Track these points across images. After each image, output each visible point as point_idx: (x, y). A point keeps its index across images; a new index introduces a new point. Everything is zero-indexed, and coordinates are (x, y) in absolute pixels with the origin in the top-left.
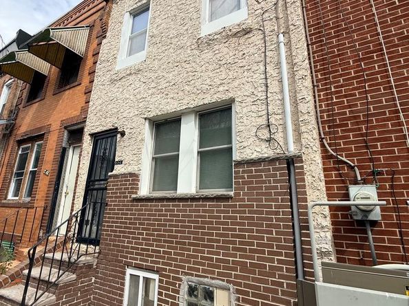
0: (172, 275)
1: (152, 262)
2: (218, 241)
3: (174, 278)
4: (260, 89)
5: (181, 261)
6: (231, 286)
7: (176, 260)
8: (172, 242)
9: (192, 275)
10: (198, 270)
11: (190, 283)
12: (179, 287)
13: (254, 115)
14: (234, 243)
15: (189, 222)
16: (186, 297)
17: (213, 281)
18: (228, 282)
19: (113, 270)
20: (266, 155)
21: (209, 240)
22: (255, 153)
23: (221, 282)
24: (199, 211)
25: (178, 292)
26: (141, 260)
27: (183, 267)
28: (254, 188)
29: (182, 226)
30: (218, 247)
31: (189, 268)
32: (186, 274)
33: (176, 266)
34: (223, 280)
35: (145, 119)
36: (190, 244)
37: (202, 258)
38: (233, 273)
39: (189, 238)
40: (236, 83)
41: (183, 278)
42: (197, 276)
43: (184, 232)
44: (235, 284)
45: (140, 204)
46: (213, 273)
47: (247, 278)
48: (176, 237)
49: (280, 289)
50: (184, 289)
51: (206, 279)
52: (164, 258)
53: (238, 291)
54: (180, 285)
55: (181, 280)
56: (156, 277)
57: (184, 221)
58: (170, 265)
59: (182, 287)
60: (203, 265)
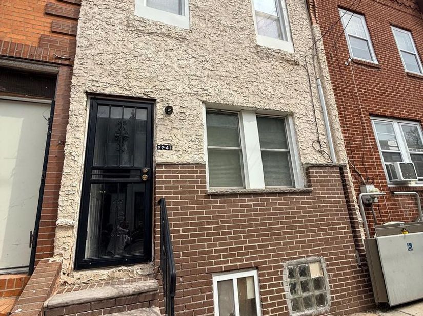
0: (272, 265)
1: (247, 259)
2: (307, 227)
3: (275, 267)
4: (310, 113)
5: (279, 250)
6: (322, 258)
7: (273, 250)
8: (267, 235)
9: (291, 259)
10: (295, 253)
11: (289, 267)
12: (281, 274)
13: (309, 131)
14: (318, 226)
15: (280, 214)
16: (289, 280)
17: (309, 259)
18: (319, 255)
19: (191, 286)
20: (321, 162)
21: (300, 227)
22: (314, 160)
23: (314, 257)
24: (287, 204)
25: (281, 278)
26: (232, 261)
27: (282, 255)
28: (324, 185)
29: (274, 219)
30: (307, 231)
31: (288, 254)
32: (286, 260)
33: (274, 256)
34: (315, 256)
35: (203, 102)
36: (285, 233)
37: (297, 242)
38: (321, 248)
39: (282, 228)
40: (294, 101)
41: (284, 264)
42: (295, 258)
43: (278, 223)
44: (324, 255)
45: (219, 200)
46: (307, 252)
47: (330, 249)
48: (271, 229)
49: (348, 250)
50: (286, 273)
51: (303, 259)
52: (260, 252)
53: (327, 260)
54: (282, 272)
55: (282, 267)
56: (254, 273)
57: (276, 214)
58: (269, 256)
59: (284, 273)
60: (299, 248)
